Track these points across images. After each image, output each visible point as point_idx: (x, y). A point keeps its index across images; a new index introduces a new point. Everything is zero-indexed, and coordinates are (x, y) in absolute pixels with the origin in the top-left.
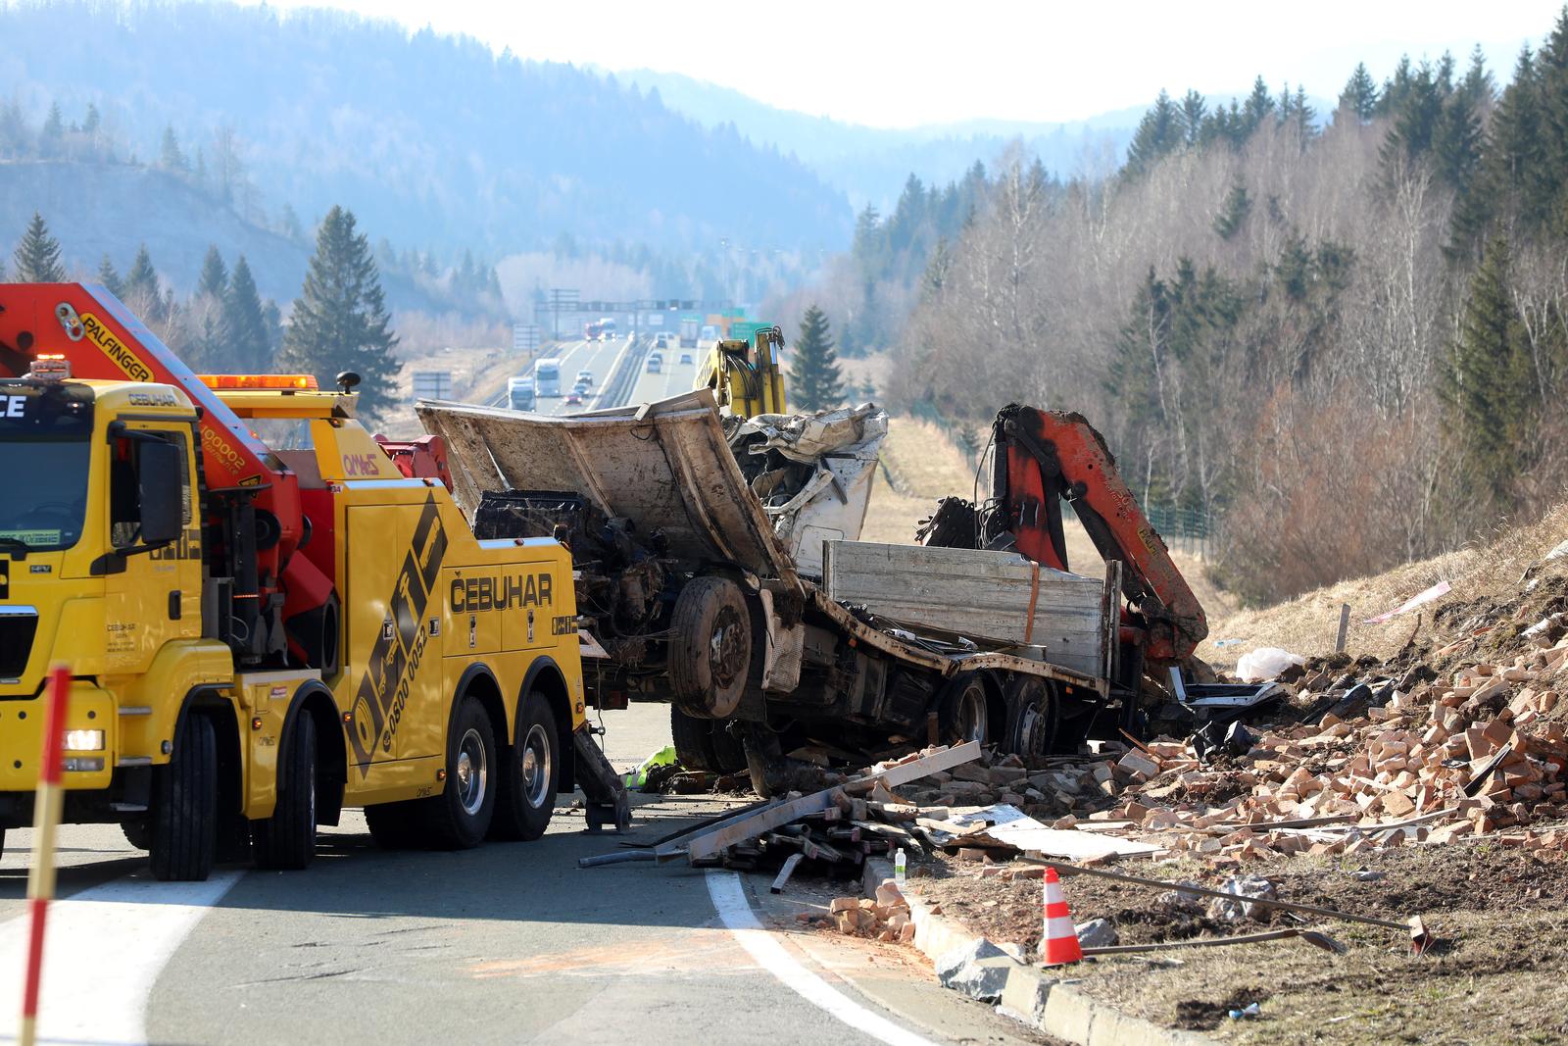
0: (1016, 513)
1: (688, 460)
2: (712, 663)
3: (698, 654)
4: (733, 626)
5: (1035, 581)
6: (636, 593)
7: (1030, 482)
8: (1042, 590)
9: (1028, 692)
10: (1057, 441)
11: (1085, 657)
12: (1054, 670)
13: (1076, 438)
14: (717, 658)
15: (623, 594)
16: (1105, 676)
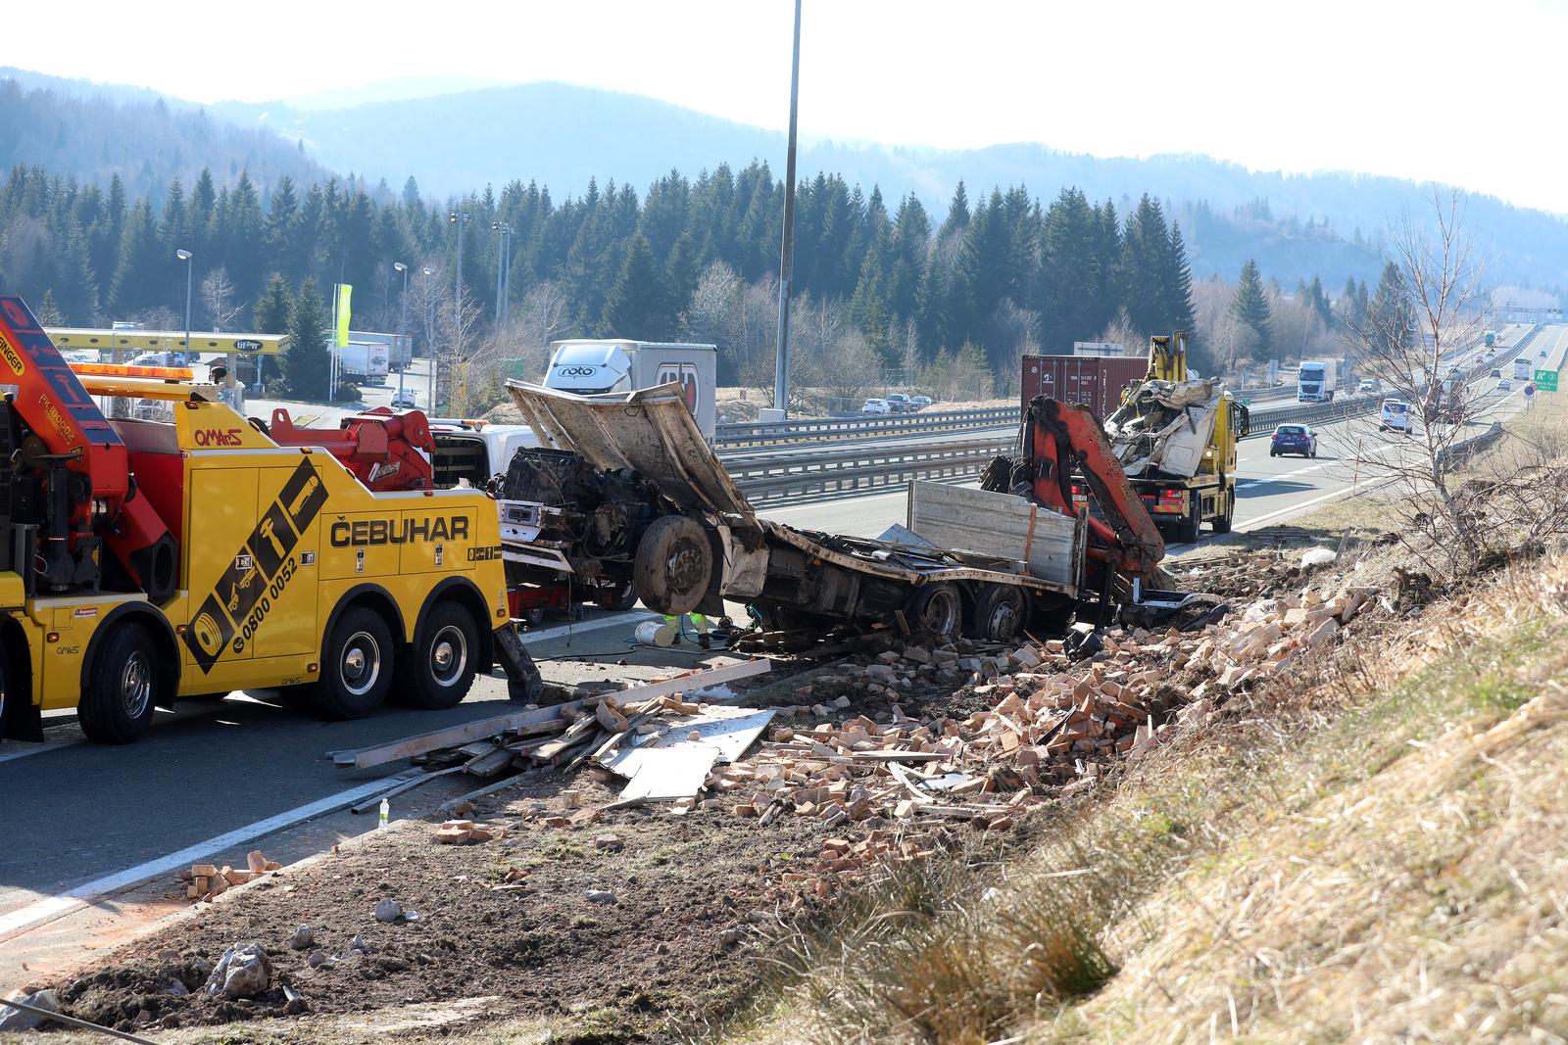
0: (1038, 470)
1: (668, 433)
2: (668, 578)
3: (652, 572)
4: (687, 552)
5: (1032, 516)
6: (604, 527)
7: (1048, 448)
8: (1038, 523)
9: (998, 595)
10: (1070, 424)
11: (1061, 570)
12: (1023, 580)
13: (1082, 421)
14: (673, 573)
15: (595, 526)
16: (1074, 584)
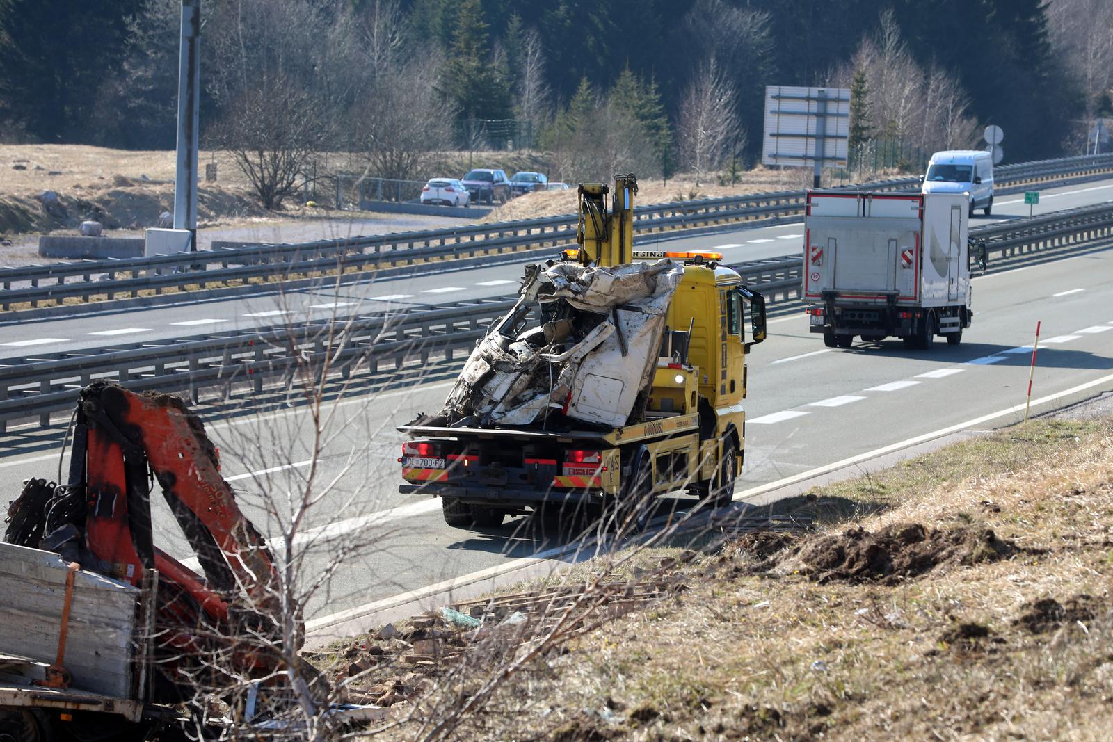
0: (92, 503)
5: (69, 584)
7: (113, 469)
8: (78, 596)
10: (146, 426)
11: (115, 674)
12: (39, 697)
13: (166, 422)
16: (134, 696)
